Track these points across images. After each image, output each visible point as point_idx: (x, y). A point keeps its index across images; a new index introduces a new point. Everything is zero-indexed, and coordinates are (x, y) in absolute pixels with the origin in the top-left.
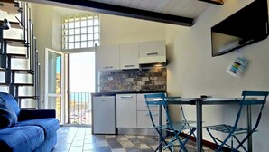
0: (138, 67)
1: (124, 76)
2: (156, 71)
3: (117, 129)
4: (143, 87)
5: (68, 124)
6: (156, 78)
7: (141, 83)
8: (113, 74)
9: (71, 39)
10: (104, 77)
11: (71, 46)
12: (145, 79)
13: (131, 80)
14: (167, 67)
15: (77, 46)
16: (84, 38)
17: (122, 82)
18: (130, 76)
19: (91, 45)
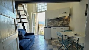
0: (59, 18)
1: (54, 20)
2: (66, 19)
3: (51, 38)
4: (61, 24)
5: (39, 35)
6: (66, 21)
7: (60, 23)
8: (51, 20)
9: (38, 9)
10: (48, 21)
11: (38, 11)
12: (62, 21)
13: (57, 22)
14: (70, 17)
15: (40, 11)
16: (42, 8)
17: (54, 22)
18: (56, 21)
19: (44, 10)
